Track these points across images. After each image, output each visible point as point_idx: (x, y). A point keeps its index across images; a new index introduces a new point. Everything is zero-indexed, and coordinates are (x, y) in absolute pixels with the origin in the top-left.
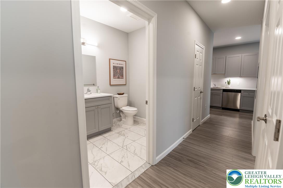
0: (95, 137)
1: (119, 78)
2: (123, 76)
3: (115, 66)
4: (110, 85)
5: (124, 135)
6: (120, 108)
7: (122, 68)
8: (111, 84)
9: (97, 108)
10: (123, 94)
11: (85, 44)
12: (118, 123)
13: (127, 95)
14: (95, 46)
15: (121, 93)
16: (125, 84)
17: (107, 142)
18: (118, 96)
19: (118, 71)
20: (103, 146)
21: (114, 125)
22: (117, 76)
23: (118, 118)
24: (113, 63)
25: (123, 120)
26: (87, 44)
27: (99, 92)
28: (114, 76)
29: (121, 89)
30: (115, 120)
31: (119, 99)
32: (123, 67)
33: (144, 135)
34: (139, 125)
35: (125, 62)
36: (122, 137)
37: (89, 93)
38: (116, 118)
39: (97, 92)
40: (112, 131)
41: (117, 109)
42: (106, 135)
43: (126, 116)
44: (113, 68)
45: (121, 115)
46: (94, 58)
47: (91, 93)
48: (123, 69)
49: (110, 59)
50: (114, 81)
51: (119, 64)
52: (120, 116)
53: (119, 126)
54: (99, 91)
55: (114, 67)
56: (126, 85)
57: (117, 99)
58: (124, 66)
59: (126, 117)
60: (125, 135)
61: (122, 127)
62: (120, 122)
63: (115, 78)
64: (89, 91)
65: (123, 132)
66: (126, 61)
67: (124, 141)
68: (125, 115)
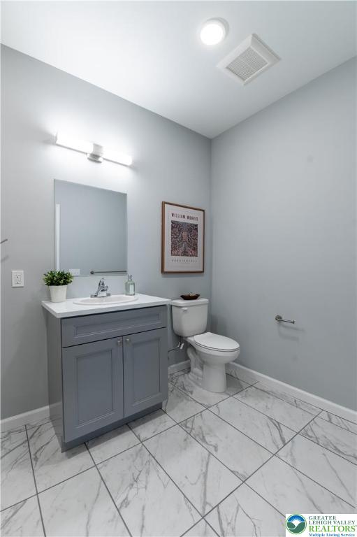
0: (110, 438)
1: (185, 254)
2: (195, 249)
3: (177, 222)
4: (163, 271)
5: (204, 439)
6: (186, 337)
7: (195, 227)
8: (166, 270)
9: (122, 343)
10: (195, 297)
11: (100, 159)
12: (181, 379)
13: (207, 300)
14: (126, 166)
15: (191, 295)
16: (202, 270)
17: (148, 472)
18: (181, 302)
19: (184, 234)
20: (134, 491)
21: (170, 386)
22: (182, 249)
23: (182, 363)
24: (172, 214)
25: (196, 370)
26: (104, 159)
27: (132, 291)
28: (173, 248)
29: (192, 285)
30: (173, 368)
31: (185, 310)
32: (196, 225)
33: (274, 450)
34: (244, 392)
35: (202, 213)
36: (197, 450)
37: (104, 294)
38: (177, 362)
39: (127, 292)
40: (165, 413)
41: (180, 338)
42: (145, 430)
43: (204, 362)
44: (173, 227)
45: (190, 355)
46: (123, 197)
47: (109, 295)
48: (196, 229)
49: (164, 203)
50: (174, 263)
51: (186, 217)
52: (187, 358)
53: (185, 392)
54: (132, 287)
55: (175, 225)
56: (203, 272)
57: (181, 311)
58: (200, 223)
59: (204, 366)
60: (208, 439)
61: (193, 396)
62: (186, 375)
63: (175, 255)
64: (102, 287)
65: (198, 421)
66: (204, 211)
67: (205, 475)
68: (201, 360)
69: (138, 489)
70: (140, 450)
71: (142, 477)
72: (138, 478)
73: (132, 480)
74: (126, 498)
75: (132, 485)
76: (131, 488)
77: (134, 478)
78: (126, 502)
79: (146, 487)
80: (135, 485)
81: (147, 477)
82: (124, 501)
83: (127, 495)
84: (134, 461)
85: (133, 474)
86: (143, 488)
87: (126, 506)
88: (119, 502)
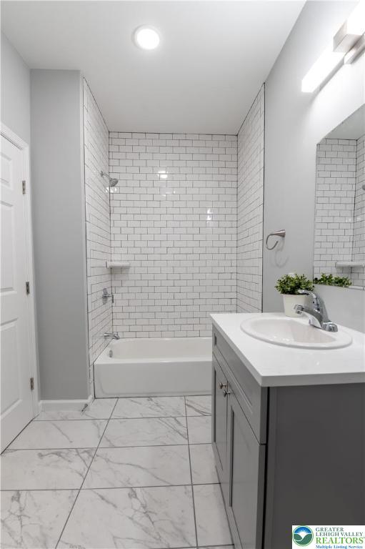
69: (136, 511)
71: (145, 521)
72: (148, 516)
73: (150, 510)
74: (136, 497)
75: (144, 507)
76: (142, 505)
77: (150, 512)
78: (133, 495)
79: (131, 518)
80: (142, 510)
81: (141, 526)
82: (136, 495)
83: (138, 499)
84: (172, 522)
85: (156, 514)
86: (133, 516)
87: (129, 494)
88: (138, 491)
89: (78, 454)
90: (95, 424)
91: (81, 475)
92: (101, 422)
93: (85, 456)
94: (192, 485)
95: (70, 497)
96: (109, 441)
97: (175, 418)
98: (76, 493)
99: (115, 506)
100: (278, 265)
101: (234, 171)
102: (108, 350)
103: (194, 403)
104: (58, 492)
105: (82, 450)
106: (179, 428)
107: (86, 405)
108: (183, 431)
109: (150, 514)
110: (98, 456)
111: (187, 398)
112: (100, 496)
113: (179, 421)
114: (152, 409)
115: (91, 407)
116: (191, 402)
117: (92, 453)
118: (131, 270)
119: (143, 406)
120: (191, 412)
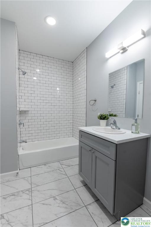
69: (59, 203)
70: (80, 205)
71: (64, 205)
72: (64, 203)
73: (64, 201)
74: (57, 199)
75: (62, 201)
76: (60, 201)
78: (55, 199)
79: (59, 206)
80: (61, 202)
81: (64, 207)
82: (56, 198)
84: (74, 202)
85: (67, 202)
87: (54, 199)
88: (57, 197)
89: (24, 193)
90: (25, 180)
91: (29, 199)
92: (28, 179)
93: (27, 192)
94: (75, 189)
95: (29, 209)
96: (35, 184)
97: (59, 169)
98: (31, 206)
99: (50, 205)
100: (93, 110)
101: (72, 75)
102: (21, 148)
103: (64, 163)
104: (22, 209)
105: (25, 191)
106: (62, 173)
107: (17, 173)
108: (64, 173)
109: (65, 203)
110: (33, 191)
111: (60, 162)
112: (42, 204)
113: (61, 170)
114: (48, 168)
115: (19, 173)
116: (62, 163)
117: (30, 191)
118: (30, 112)
119: (44, 168)
120: (64, 166)
